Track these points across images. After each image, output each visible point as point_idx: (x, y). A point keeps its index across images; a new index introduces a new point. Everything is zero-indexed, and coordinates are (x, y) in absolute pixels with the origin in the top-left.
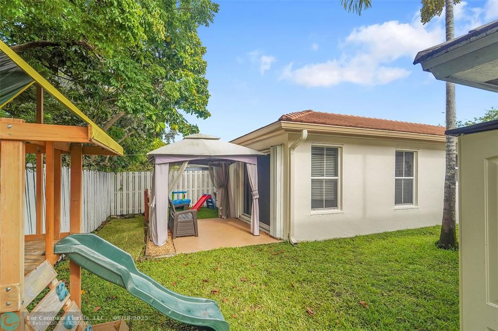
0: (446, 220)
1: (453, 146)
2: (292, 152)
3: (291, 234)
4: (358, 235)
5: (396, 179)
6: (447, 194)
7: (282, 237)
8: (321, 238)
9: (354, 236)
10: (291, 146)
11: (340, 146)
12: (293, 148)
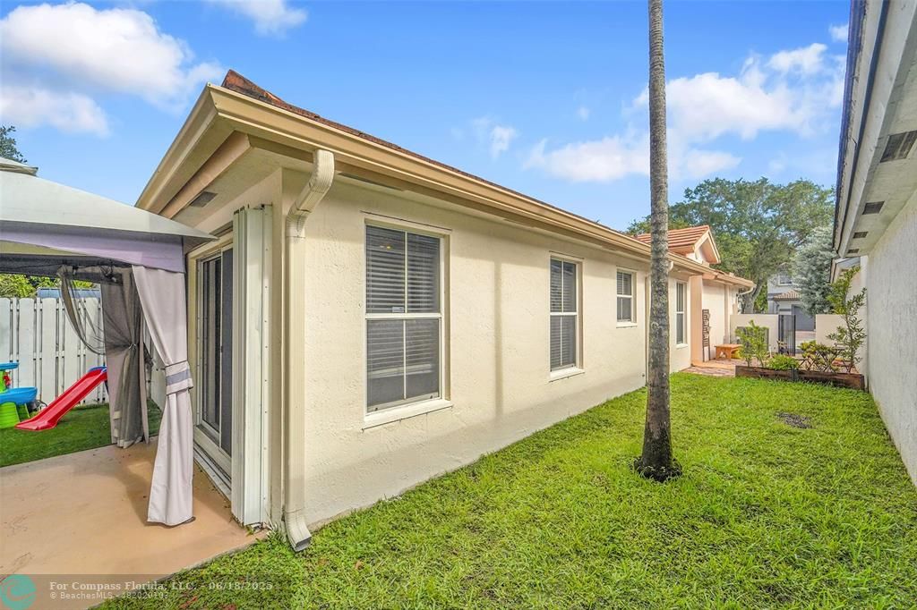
0: (653, 410)
1: (664, 241)
2: (293, 231)
3: (292, 507)
4: (486, 455)
5: (551, 316)
6: (655, 351)
7: (265, 519)
8: (393, 491)
9: (476, 457)
10: (291, 211)
11: (443, 232)
12: (298, 218)
